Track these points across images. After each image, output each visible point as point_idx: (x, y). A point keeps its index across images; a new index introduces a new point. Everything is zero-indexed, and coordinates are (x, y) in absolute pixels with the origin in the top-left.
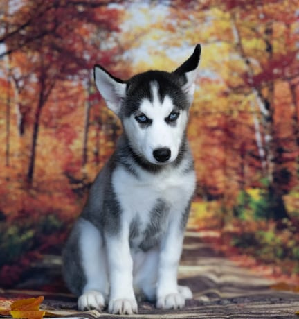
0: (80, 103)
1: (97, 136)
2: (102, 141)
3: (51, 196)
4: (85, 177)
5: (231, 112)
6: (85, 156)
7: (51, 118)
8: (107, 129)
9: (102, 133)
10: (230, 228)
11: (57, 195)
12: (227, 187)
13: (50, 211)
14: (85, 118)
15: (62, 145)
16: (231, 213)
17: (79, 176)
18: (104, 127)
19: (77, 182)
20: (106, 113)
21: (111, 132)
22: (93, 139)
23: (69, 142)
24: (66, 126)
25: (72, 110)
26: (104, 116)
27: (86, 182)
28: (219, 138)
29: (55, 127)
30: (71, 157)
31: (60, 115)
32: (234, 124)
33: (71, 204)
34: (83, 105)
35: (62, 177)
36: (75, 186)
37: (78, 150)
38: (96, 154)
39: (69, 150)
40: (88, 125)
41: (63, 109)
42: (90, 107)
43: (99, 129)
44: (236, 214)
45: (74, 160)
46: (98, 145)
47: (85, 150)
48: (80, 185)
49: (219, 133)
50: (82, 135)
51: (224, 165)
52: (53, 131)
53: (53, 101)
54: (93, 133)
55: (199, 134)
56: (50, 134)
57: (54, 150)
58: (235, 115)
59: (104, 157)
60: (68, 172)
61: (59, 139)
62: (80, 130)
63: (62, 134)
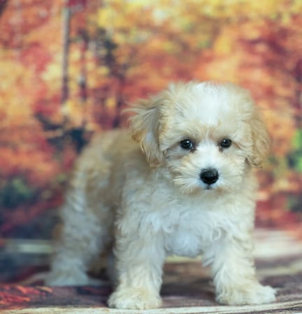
0: (55, 10)
1: (83, 60)
2: (90, 66)
3: (16, 150)
4: (66, 120)
5: (279, 16)
6: (65, 90)
7: (12, 34)
8: (97, 49)
9: (90, 55)
10: (283, 184)
11: (24, 147)
12: (277, 126)
13: (15, 173)
14: (63, 32)
15: (29, 74)
16: (283, 162)
17: (56, 119)
18: (92, 45)
19: (54, 127)
20: (96, 24)
21: (103, 52)
22: (76, 63)
23: (41, 68)
24: (36, 45)
25: (43, 21)
26: (91, 29)
27: (68, 127)
28: (263, 55)
29: (19, 46)
30: (44, 91)
31: (26, 28)
32: (284, 33)
33: (47, 160)
34: (59, 13)
35: (33, 122)
36: (51, 134)
37: (54, 80)
38: (83, 86)
39: (41, 81)
40: (69, 43)
41: (31, 20)
42: (71, 16)
43: (85, 49)
44: (292, 163)
45: (49, 96)
46: (84, 72)
47: (66, 80)
48: (59, 133)
49: (261, 48)
50: (59, 57)
51: (270, 93)
52: (15, 53)
53: (15, 8)
54: (75, 54)
55: (233, 50)
56: (12, 58)
57: (19, 81)
58: (286, 21)
59: (95, 90)
60: (42, 113)
61: (26, 65)
62: (56, 49)
63: (30, 58)
